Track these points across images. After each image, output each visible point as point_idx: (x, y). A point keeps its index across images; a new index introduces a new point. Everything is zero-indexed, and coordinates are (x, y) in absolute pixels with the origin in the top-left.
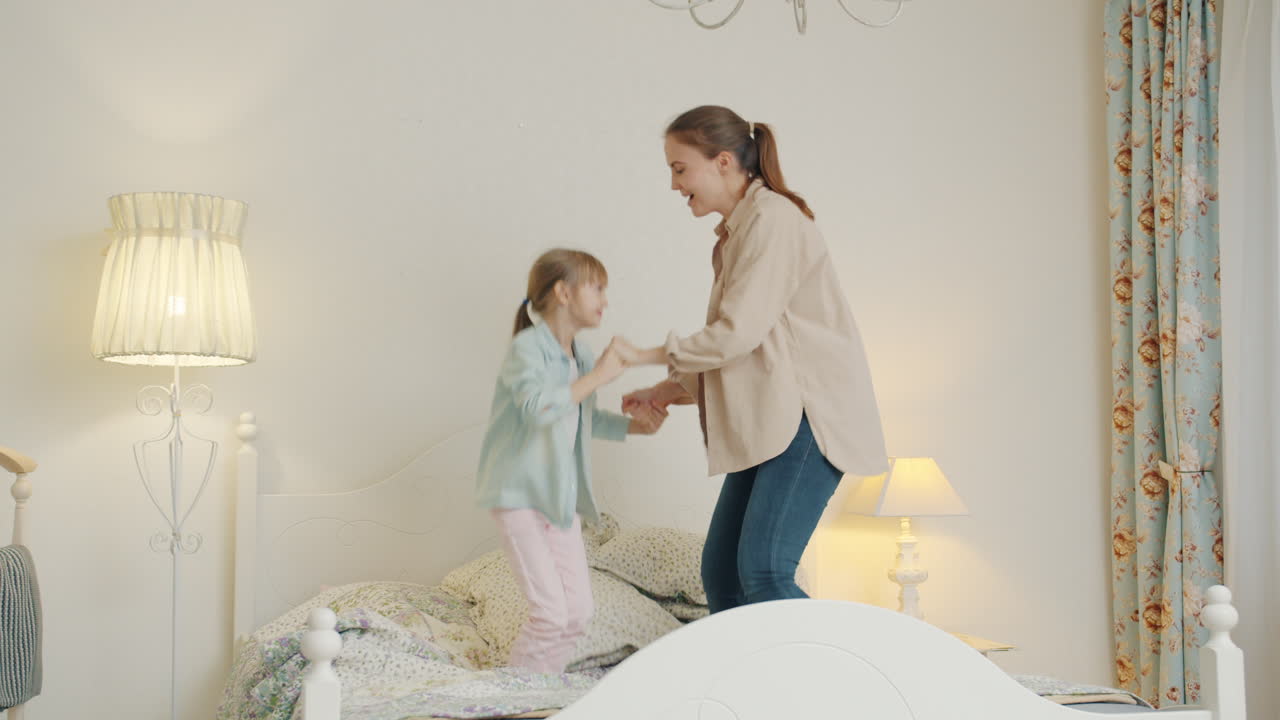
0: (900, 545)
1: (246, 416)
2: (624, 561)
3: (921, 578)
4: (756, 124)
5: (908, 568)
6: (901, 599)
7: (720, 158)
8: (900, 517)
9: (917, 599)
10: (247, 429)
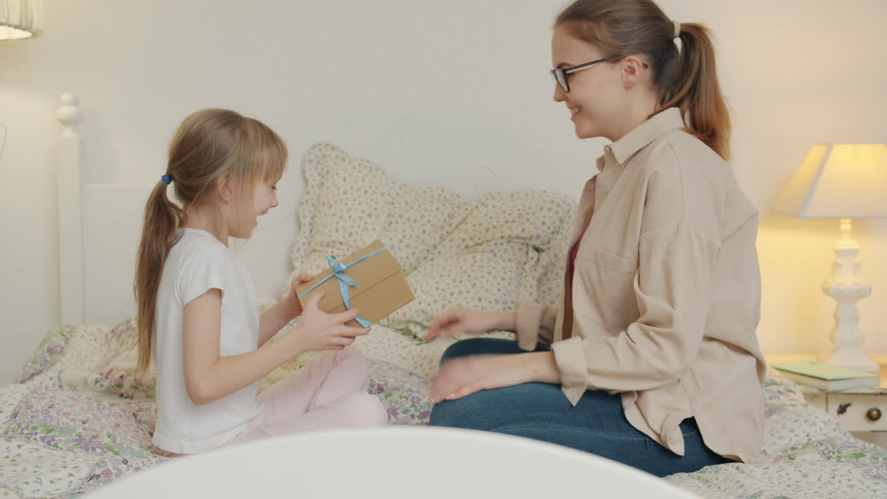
0: (839, 253)
1: (66, 97)
2: (499, 290)
3: (862, 293)
4: (682, 25)
5: (847, 280)
6: (836, 317)
7: (625, 64)
8: (839, 218)
9: (857, 319)
10: (66, 111)
